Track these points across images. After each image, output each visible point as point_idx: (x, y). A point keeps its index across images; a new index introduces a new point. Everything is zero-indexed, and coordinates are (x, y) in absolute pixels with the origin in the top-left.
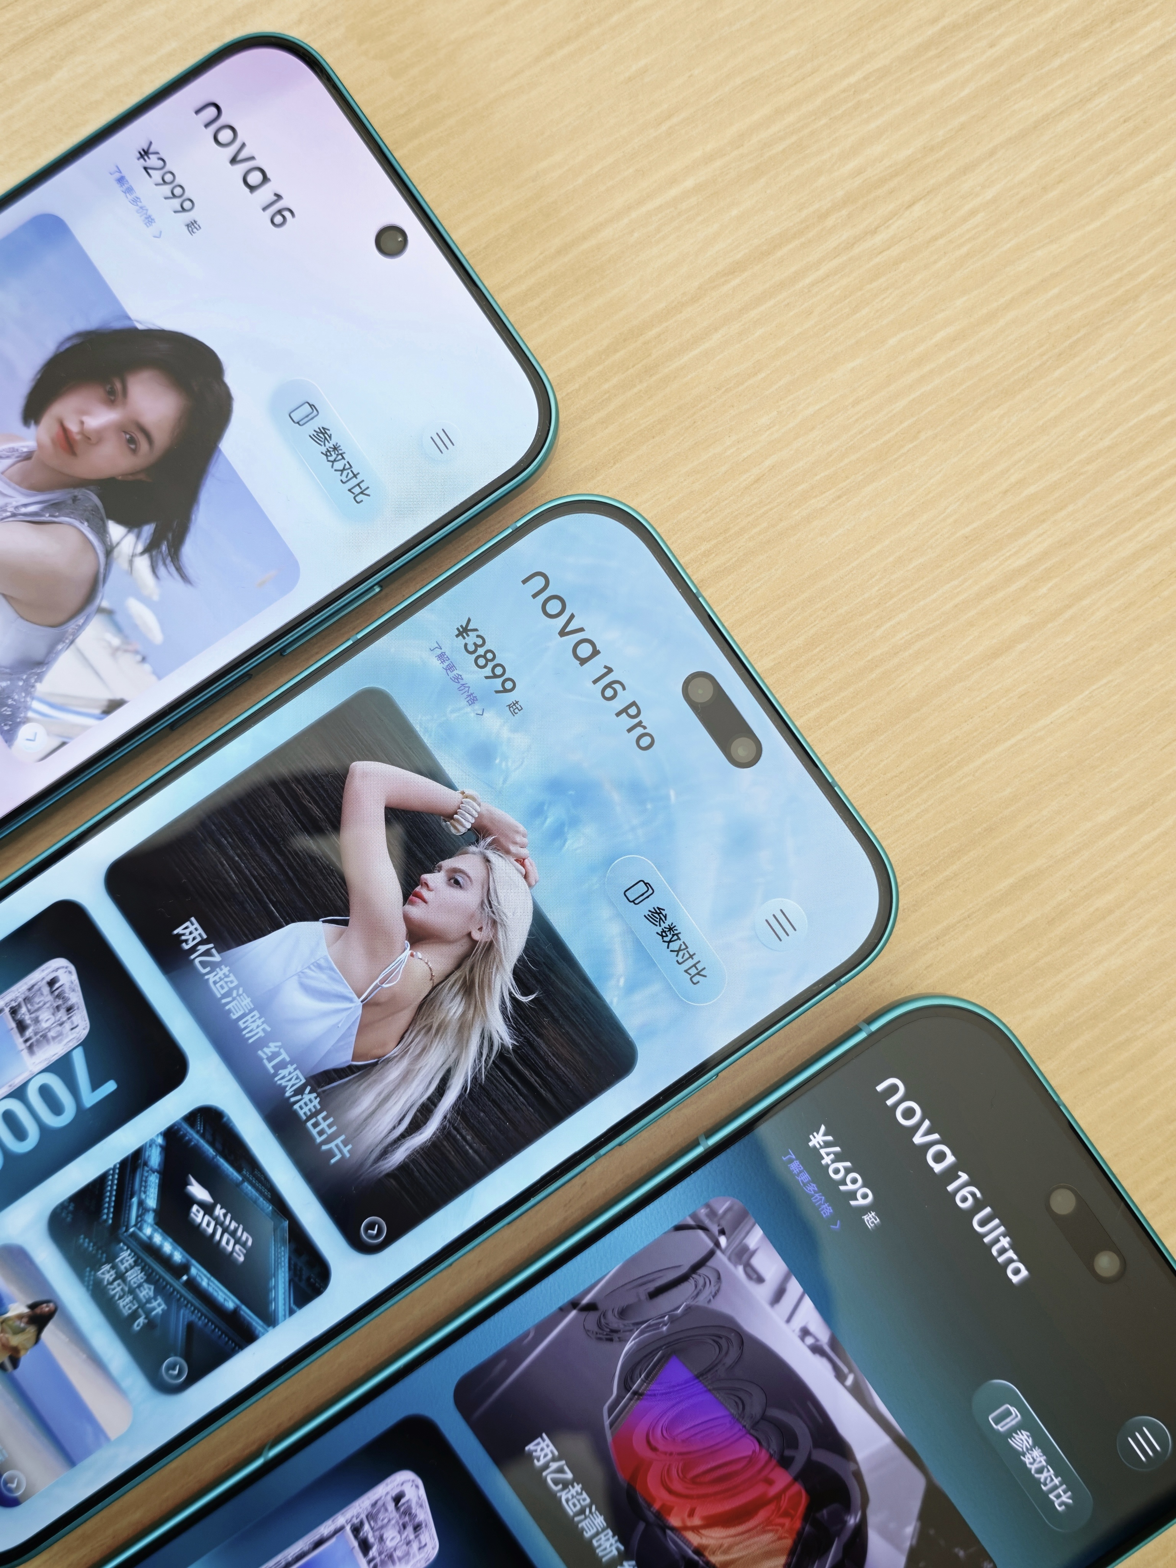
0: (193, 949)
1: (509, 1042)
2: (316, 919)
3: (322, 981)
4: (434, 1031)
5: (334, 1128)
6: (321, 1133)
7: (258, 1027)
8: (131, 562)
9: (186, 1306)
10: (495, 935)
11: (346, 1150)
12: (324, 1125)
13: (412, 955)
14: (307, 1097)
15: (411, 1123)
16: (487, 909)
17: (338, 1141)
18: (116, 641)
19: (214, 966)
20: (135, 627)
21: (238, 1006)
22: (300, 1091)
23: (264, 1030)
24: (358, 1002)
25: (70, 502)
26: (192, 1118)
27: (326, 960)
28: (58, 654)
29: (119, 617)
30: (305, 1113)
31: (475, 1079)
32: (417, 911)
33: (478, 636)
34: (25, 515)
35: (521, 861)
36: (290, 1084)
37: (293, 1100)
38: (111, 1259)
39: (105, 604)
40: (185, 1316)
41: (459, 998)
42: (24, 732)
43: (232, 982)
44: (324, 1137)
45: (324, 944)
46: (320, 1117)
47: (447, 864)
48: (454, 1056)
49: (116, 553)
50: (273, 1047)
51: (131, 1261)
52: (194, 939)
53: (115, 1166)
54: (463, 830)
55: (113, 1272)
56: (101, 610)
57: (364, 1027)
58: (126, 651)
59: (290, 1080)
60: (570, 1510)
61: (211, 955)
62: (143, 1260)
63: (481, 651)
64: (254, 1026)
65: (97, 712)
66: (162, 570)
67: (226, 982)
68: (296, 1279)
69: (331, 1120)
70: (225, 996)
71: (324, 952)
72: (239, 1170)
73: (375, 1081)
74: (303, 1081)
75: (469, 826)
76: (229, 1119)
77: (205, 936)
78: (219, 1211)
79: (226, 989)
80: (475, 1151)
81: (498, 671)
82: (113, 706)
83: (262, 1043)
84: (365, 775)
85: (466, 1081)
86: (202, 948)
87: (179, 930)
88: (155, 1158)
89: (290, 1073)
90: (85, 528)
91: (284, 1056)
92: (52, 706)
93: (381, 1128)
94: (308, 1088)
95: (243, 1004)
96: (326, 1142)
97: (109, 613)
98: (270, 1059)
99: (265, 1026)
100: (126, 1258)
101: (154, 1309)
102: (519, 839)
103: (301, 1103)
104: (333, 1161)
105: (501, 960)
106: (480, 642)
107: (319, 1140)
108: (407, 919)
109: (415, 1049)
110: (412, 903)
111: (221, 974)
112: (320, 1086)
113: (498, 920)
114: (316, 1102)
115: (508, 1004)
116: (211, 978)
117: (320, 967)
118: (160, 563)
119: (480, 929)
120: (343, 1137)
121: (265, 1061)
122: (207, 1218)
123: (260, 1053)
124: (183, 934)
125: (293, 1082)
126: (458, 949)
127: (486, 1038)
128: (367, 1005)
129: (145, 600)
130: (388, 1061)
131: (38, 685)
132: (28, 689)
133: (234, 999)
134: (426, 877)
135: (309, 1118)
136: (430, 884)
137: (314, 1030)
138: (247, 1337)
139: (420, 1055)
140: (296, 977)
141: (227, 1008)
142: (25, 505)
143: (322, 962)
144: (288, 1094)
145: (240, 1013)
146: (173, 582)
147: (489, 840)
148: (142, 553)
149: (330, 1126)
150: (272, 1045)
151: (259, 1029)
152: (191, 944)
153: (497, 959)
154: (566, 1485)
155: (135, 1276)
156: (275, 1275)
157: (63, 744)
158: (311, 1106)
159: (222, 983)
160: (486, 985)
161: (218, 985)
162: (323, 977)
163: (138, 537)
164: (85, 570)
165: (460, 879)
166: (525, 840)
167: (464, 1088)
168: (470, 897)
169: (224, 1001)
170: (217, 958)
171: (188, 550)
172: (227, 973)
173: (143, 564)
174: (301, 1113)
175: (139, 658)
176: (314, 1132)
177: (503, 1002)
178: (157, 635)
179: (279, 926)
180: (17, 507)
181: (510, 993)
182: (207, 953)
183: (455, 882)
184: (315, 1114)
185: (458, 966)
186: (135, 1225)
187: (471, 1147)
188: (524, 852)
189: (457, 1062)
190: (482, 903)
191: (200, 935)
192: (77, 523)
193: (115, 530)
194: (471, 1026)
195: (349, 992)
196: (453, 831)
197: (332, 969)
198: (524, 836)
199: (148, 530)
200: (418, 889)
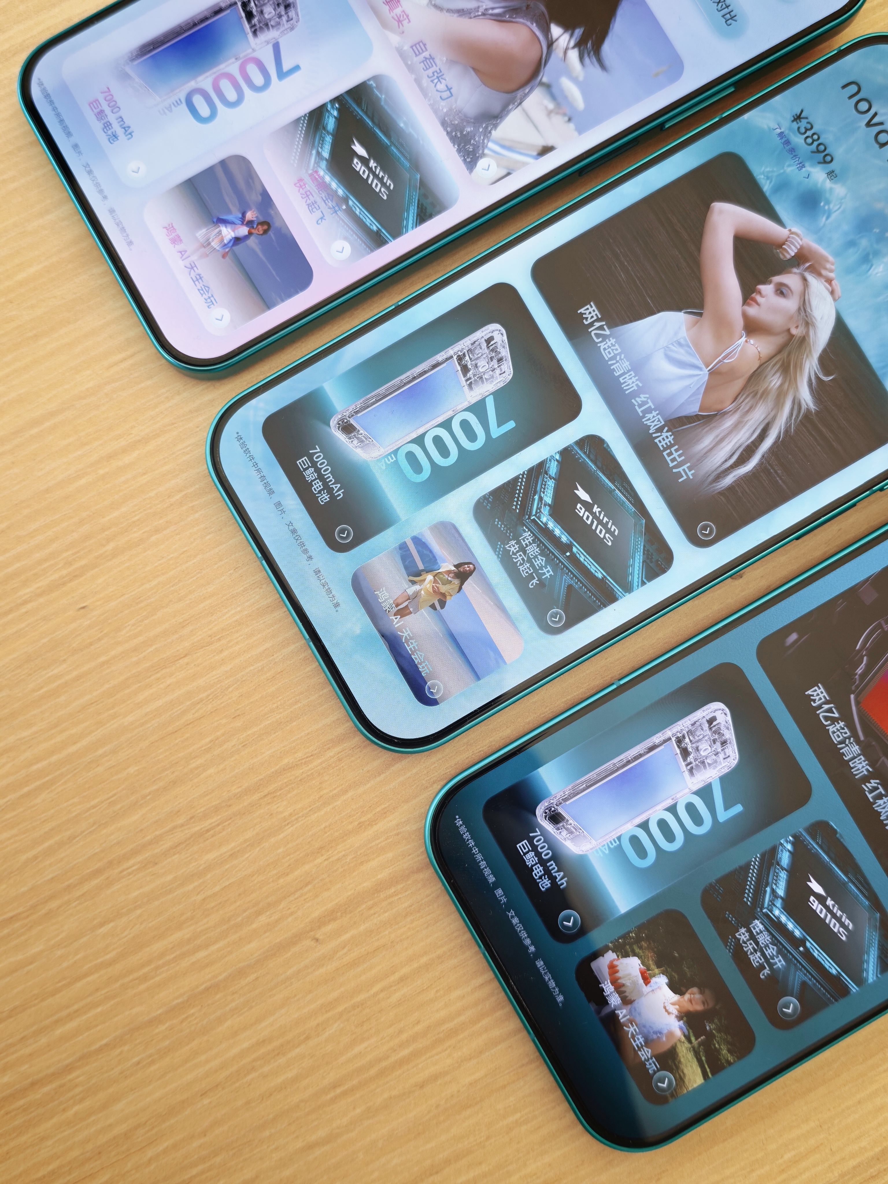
0: (591, 324)
1: (812, 406)
2: (679, 309)
3: (681, 354)
4: (759, 396)
5: (683, 458)
6: (673, 460)
7: (633, 382)
8: (565, 53)
9: (567, 574)
10: (807, 333)
11: (690, 474)
12: (675, 455)
13: (746, 341)
14: (664, 435)
15: (738, 459)
16: (803, 314)
17: (685, 467)
18: (551, 106)
19: (605, 338)
20: (565, 97)
21: (620, 367)
22: (660, 430)
23: (637, 385)
24: (706, 371)
25: (525, 8)
26: (582, 442)
27: (685, 340)
28: (508, 112)
29: (554, 90)
30: (662, 446)
31: (787, 431)
32: (752, 311)
33: (808, 123)
34: (492, 15)
35: (829, 281)
36: (653, 424)
37: (654, 435)
38: (517, 538)
39: (545, 80)
40: (567, 580)
41: (778, 375)
42: (482, 163)
43: (617, 350)
44: (676, 463)
45: (684, 329)
46: (673, 449)
47: (777, 279)
48: (772, 414)
49: (555, 45)
50: (643, 397)
51: (530, 540)
52: (592, 317)
53: (524, 472)
54: (788, 257)
55: (517, 546)
56: (541, 84)
57: (709, 388)
58: (557, 113)
59: (653, 422)
60: (835, 739)
61: (604, 330)
62: (539, 539)
63: (809, 133)
64: (630, 382)
65: (535, 153)
66: (587, 60)
67: (613, 350)
68: (648, 561)
69: (681, 452)
70: (611, 359)
71: (684, 333)
72: (612, 481)
73: (715, 427)
74: (663, 423)
75: (793, 254)
76: (608, 445)
77: (600, 316)
78: (596, 509)
79: (612, 354)
80: (784, 482)
81: (822, 148)
82: (546, 150)
83: (635, 394)
84: (721, 212)
85: (780, 433)
86: (597, 324)
87: (582, 310)
88: (553, 469)
89: (654, 417)
90: (534, 27)
91: (650, 404)
92: (503, 147)
93: (716, 461)
94: (666, 428)
95: (623, 366)
96: (675, 467)
97: (548, 87)
98: (640, 406)
99: (638, 382)
100: (527, 536)
101: (544, 574)
102: (828, 266)
103: (660, 438)
104: (680, 480)
105: (810, 351)
106: (809, 126)
107: (671, 465)
108: (745, 315)
109: (745, 407)
110: (749, 305)
111: (609, 344)
112: (675, 428)
113: (810, 322)
114: (671, 439)
115: (814, 381)
116: (602, 346)
117: (680, 344)
118: (586, 56)
119: (797, 327)
120: (689, 464)
121: (637, 407)
122: (587, 513)
123: (633, 401)
124: (585, 314)
125: (655, 423)
126: (779, 340)
127: (797, 403)
128: (713, 373)
129: (575, 80)
130: (725, 413)
131: (493, 132)
132: (487, 134)
133: (617, 362)
134: (761, 287)
135: (665, 449)
136: (763, 292)
137: (675, 387)
138: (611, 598)
139: (748, 412)
140: (662, 350)
141: (612, 368)
142: (493, 9)
143: (682, 341)
144: (651, 432)
145: (621, 372)
146: (594, 70)
147: (807, 265)
148: (574, 47)
149: (680, 456)
150: (642, 396)
151: (634, 385)
152: (589, 321)
153: (808, 349)
154: (834, 720)
155: (533, 550)
156: (634, 558)
157: (508, 174)
158: (667, 441)
159: (610, 350)
160: (799, 366)
161: (607, 351)
162: (682, 351)
163: (571, 36)
164: (533, 55)
165: (784, 291)
166: (833, 267)
167: (778, 437)
168: (790, 304)
169: (610, 363)
170: (607, 332)
171: (607, 48)
172: (614, 343)
173: (573, 55)
174: (660, 445)
175: (566, 119)
176: (668, 459)
177: (810, 380)
178: (580, 103)
179: (652, 313)
180: (486, 10)
181: (816, 374)
182: (601, 328)
183: (781, 291)
184: (669, 447)
185: (780, 351)
186: (535, 515)
187: (781, 479)
188: (832, 275)
189: (774, 418)
190: (799, 309)
191: (596, 315)
192: (529, 23)
193: (556, 30)
194: (786, 394)
195: (699, 363)
196: (781, 256)
197: (688, 346)
198: (833, 264)
199: (578, 32)
200: (754, 295)
